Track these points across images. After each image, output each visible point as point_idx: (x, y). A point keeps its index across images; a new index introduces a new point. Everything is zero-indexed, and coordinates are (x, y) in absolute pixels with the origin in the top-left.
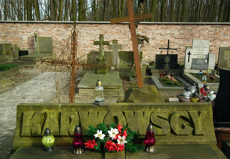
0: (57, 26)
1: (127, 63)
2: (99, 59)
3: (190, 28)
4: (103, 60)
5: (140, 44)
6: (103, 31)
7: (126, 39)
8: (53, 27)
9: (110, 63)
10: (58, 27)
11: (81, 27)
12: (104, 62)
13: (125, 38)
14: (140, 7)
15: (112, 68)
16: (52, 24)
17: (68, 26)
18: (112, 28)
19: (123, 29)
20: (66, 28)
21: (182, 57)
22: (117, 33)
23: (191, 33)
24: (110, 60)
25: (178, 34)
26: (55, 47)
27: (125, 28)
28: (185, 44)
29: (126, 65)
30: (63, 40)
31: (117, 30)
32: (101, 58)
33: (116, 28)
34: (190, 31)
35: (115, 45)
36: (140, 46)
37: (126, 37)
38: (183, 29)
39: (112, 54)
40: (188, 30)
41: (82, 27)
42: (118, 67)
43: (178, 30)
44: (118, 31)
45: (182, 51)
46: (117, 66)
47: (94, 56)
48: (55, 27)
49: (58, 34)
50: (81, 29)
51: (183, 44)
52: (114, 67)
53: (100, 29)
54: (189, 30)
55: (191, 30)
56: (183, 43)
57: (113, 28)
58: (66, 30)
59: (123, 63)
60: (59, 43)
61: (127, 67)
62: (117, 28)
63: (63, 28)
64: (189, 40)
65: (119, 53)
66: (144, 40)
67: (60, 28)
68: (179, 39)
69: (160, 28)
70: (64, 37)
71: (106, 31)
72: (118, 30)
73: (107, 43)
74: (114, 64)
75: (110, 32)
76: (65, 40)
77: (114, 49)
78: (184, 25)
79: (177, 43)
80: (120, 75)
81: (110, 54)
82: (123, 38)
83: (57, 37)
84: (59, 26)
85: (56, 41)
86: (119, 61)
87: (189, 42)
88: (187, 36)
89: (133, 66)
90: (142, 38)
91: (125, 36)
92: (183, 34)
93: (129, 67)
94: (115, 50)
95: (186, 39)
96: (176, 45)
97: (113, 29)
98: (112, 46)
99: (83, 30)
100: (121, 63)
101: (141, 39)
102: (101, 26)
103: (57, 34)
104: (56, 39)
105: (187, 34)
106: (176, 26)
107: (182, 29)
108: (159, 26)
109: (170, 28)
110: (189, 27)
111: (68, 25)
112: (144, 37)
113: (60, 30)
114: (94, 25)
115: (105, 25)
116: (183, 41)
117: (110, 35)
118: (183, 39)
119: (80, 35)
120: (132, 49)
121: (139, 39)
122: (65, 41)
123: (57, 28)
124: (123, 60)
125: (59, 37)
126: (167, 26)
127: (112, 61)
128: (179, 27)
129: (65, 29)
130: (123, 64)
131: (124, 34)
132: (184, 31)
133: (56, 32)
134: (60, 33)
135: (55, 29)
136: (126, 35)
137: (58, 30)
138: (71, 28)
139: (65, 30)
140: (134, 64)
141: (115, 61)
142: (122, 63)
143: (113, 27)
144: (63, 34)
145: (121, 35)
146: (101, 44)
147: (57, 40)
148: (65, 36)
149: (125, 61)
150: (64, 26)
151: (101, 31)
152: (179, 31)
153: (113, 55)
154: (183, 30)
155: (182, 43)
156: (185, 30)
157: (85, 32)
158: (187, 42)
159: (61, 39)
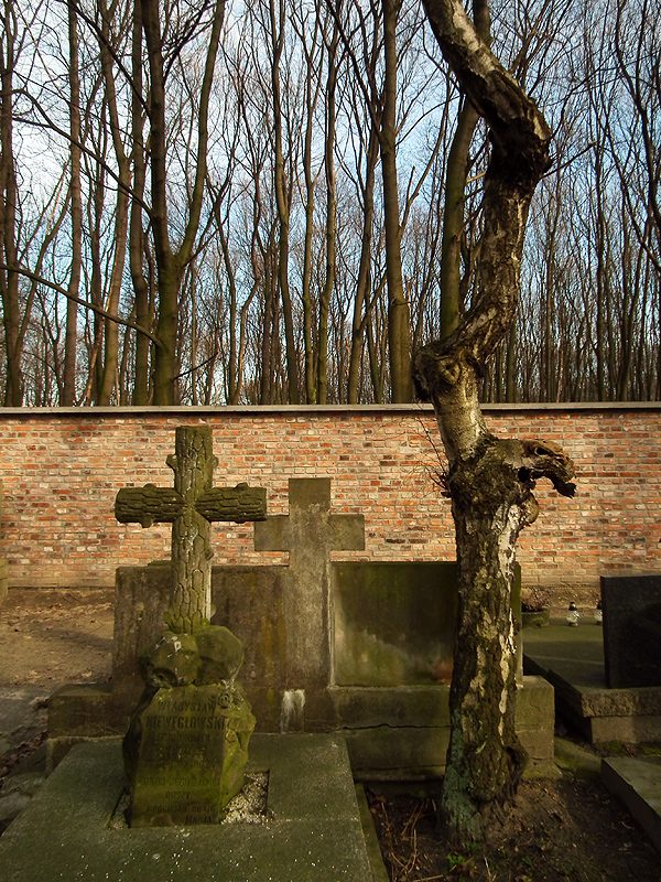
0: (33, 428)
1: (405, 655)
2: (160, 662)
3: (642, 428)
4: (201, 672)
5: (515, 509)
6: (246, 447)
7: (351, 483)
8: (13, 435)
9: (269, 661)
10: (34, 435)
11: (141, 430)
12: (213, 688)
13: (347, 478)
14: (504, 228)
15: (288, 695)
16: (11, 422)
17: (80, 429)
18: (288, 433)
19: (336, 438)
20: (73, 439)
21: (616, 561)
22: (308, 453)
23: (650, 447)
24: (275, 632)
25: (591, 455)
26: (13, 525)
27: (344, 433)
28: (625, 497)
29: (400, 672)
30: (55, 492)
31: (307, 444)
32: (183, 652)
33: (305, 432)
34: (642, 440)
35: (312, 521)
36: (513, 524)
37: (352, 471)
38: (611, 432)
39: (286, 585)
40: (633, 435)
41: (145, 432)
42: (332, 686)
43: (589, 436)
44: (315, 446)
45: (616, 534)
46: (324, 681)
47: (148, 605)
48: (20, 435)
49: (33, 467)
50: (143, 440)
51: (618, 501)
52: (301, 693)
53: (231, 440)
54: (638, 435)
55: (646, 435)
56: (618, 495)
57: (293, 433)
58: (72, 448)
59: (371, 656)
60: (35, 505)
61: (409, 684)
62: (311, 432)
63: (61, 440)
64: (641, 481)
65: (340, 581)
66: (538, 475)
67: (45, 440)
68: (594, 475)
69: (506, 431)
70: (60, 479)
71: (258, 446)
72: (316, 439)
73: (243, 506)
74: (302, 664)
75: (279, 453)
76: (63, 492)
77: (306, 545)
78: (611, 417)
79: (587, 495)
80: (353, 749)
81: (267, 584)
82: (338, 476)
83: (28, 479)
84: (43, 426)
85: (22, 498)
86: (339, 635)
87: (643, 489)
88: (631, 463)
89: (467, 689)
90: (529, 462)
91: (346, 469)
92: (611, 456)
93: (421, 688)
94: (308, 552)
95: (628, 475)
96: (586, 502)
97: (291, 438)
98: (291, 528)
99: (150, 445)
100: (357, 655)
101: (517, 465)
102: (235, 425)
103: (29, 467)
104: (23, 486)
105: (633, 456)
106: (579, 422)
107: (604, 430)
108: (502, 420)
109: (549, 431)
110: (634, 422)
111: (84, 423)
112: (542, 451)
113: (42, 448)
114: (201, 422)
115: (256, 420)
116: (613, 487)
117: (277, 464)
118: (613, 475)
119: (138, 467)
120: (440, 547)
121: (506, 469)
122: (63, 499)
123: (30, 440)
124: (377, 633)
125: (39, 478)
126: (536, 420)
127: (290, 640)
128: (591, 424)
129: (66, 442)
130: (377, 659)
131: (342, 458)
132: (614, 441)
133: (24, 455)
134: (43, 459)
135: (22, 444)
136: (350, 465)
137: (33, 448)
138: (95, 435)
139: (65, 447)
140: (473, 675)
141: (308, 643)
142: (365, 658)
143: (290, 429)
144: (57, 466)
145: (328, 463)
146: (189, 510)
147: (28, 492)
148: (67, 472)
149: (388, 639)
150: (66, 426)
151: (235, 446)
152: (594, 443)
153: (298, 595)
154: (612, 437)
155: (612, 494)
156: (622, 436)
157: (162, 451)
158: (635, 489)
159: (46, 486)
